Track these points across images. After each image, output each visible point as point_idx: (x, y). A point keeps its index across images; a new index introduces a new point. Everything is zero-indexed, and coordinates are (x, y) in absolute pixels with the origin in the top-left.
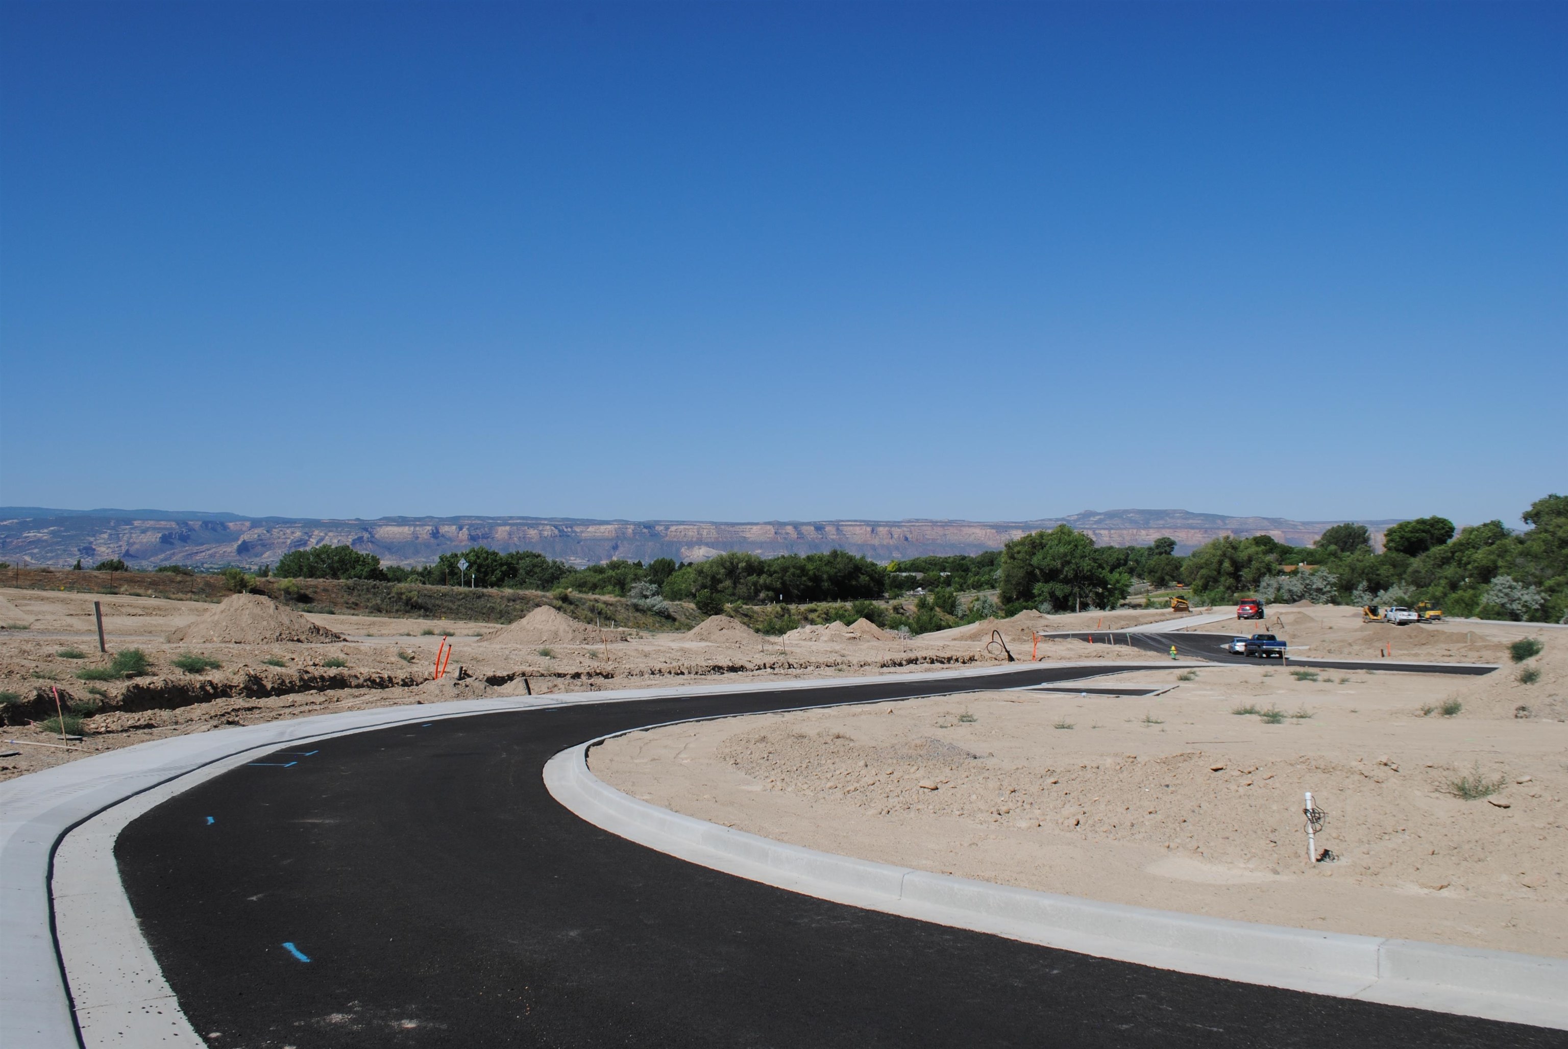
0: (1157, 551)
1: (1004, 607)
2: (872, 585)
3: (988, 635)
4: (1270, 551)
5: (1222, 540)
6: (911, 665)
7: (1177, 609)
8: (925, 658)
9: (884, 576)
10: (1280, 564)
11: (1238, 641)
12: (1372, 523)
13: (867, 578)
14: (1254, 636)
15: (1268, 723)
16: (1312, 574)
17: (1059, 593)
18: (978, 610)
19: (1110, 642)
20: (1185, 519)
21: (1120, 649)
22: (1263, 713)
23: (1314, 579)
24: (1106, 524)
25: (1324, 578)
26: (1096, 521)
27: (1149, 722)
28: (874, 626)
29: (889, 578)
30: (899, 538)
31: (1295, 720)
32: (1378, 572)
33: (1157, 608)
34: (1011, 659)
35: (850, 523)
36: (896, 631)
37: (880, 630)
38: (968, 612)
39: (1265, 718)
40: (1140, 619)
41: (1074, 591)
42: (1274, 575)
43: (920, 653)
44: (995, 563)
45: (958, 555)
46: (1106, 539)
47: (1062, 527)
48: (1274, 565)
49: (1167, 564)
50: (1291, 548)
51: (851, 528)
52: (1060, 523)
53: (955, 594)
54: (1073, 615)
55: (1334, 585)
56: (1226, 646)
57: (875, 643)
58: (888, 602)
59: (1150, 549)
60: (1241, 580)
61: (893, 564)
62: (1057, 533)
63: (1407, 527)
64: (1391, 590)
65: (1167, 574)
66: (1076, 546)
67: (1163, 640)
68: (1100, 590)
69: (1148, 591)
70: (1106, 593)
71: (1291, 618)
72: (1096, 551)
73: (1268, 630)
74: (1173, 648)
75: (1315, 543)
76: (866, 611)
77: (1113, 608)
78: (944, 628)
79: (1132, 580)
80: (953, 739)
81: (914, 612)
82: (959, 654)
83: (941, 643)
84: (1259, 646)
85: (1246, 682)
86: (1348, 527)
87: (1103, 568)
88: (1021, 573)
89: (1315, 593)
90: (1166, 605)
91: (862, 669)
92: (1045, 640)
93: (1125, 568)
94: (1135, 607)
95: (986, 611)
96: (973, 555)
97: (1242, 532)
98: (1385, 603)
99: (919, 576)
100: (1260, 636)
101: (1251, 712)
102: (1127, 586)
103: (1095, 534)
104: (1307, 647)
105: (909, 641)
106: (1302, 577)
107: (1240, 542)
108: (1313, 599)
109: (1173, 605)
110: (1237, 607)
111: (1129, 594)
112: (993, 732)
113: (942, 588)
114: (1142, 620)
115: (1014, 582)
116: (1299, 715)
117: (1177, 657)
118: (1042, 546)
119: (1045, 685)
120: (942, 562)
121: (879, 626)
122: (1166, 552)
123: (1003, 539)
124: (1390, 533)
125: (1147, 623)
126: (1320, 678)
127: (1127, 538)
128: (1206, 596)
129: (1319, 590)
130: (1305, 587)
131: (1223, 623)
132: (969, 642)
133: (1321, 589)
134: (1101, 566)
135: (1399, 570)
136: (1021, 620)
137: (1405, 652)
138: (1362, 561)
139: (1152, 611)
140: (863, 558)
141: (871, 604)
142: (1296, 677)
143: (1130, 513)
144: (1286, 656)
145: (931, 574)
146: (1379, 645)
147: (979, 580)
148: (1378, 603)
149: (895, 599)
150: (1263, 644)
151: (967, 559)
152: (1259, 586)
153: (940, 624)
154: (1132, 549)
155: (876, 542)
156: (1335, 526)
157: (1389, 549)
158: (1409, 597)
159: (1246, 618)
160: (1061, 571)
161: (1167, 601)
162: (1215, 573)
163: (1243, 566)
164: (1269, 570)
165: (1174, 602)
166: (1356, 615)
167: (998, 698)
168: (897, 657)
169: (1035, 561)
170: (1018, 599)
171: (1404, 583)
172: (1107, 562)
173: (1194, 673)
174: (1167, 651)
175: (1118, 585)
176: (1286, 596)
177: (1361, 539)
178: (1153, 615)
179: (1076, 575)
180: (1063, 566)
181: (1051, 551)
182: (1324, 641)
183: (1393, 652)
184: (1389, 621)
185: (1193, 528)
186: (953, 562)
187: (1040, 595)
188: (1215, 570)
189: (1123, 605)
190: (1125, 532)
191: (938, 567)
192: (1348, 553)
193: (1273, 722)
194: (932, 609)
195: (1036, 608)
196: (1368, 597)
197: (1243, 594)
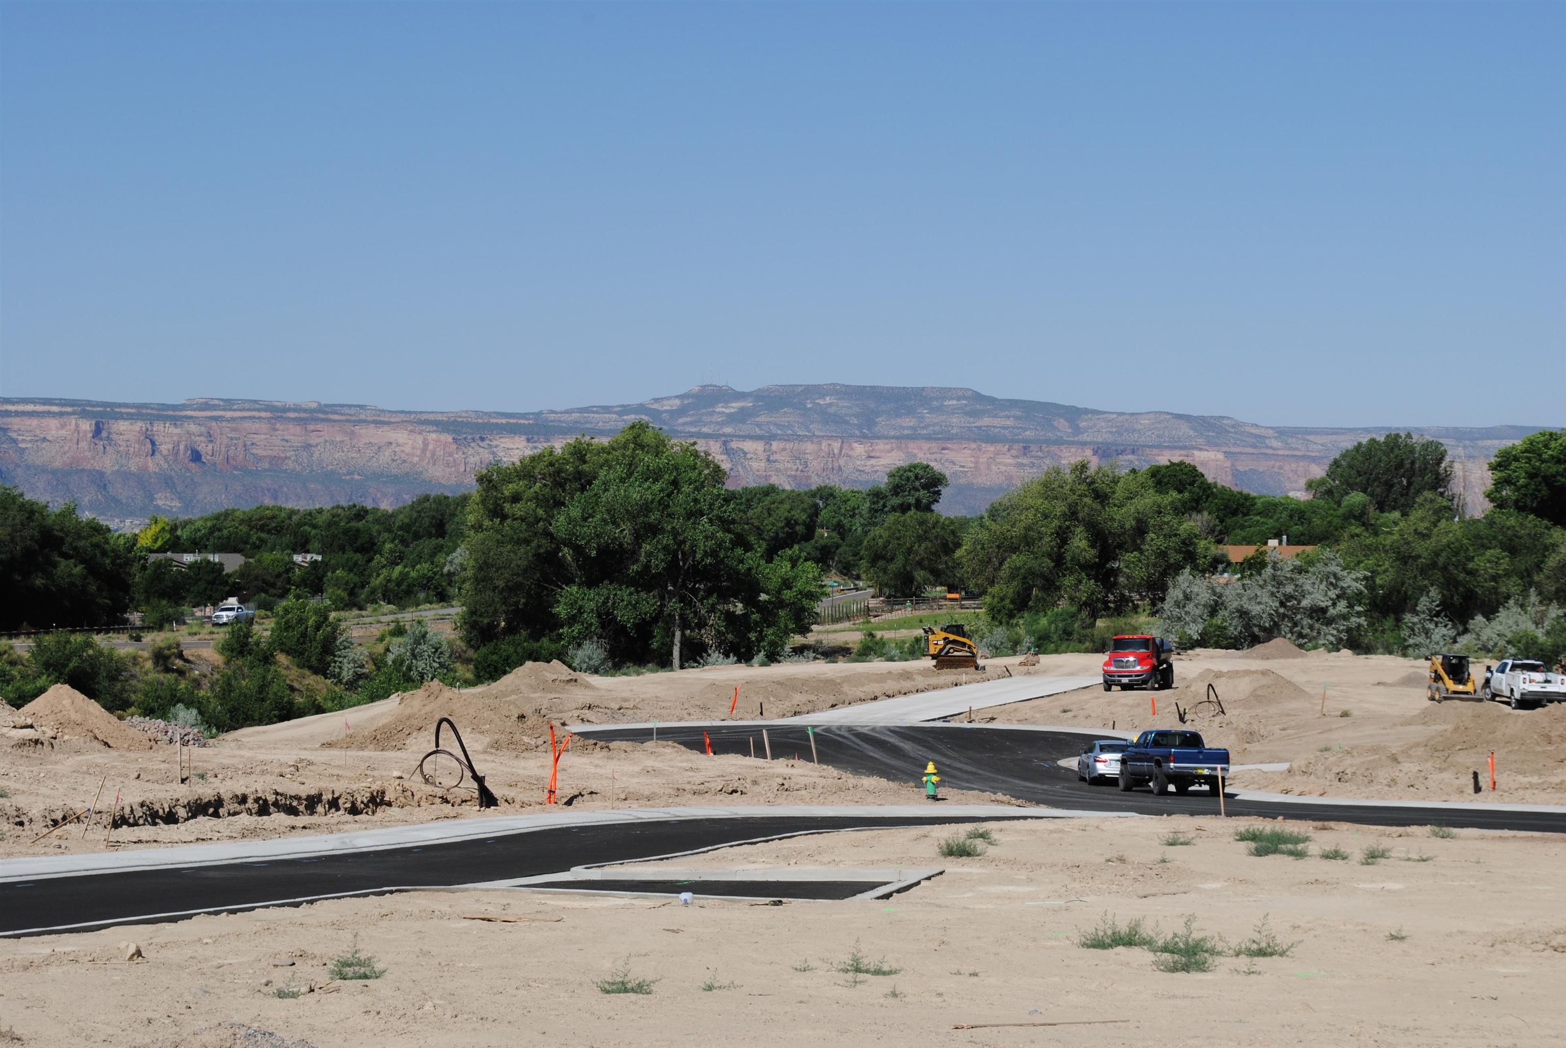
0: (896, 501)
1: (471, 653)
2: (93, 588)
3: (423, 733)
4: (1193, 506)
5: (1069, 477)
6: (201, 818)
7: (944, 661)
8: (243, 799)
9: (128, 563)
10: (1219, 542)
11: (1103, 749)
12: (1460, 435)
13: (78, 570)
14: (1145, 734)
15: (1174, 969)
16: (1300, 570)
17: (624, 616)
18: (398, 662)
19: (760, 752)
20: (974, 414)
21: (788, 771)
22: (1160, 943)
23: (1307, 583)
24: (759, 425)
25: (1333, 581)
26: (730, 415)
27: (858, 970)
28: (94, 707)
29: (144, 568)
30: (175, 452)
31: (1244, 960)
32: (1471, 565)
33: (891, 659)
34: (487, 799)
35: (30, 408)
36: (161, 723)
37: (113, 719)
38: (369, 668)
39: (1167, 956)
40: (846, 688)
41: (666, 611)
42: (1203, 571)
43: (228, 783)
44: (449, 527)
45: (344, 503)
46: (758, 465)
47: (638, 429)
48: (1202, 543)
49: (920, 539)
50: (1247, 497)
51: (34, 422)
52: (631, 418)
53: (333, 615)
54: (663, 676)
55: (1358, 597)
56: (1072, 763)
57: (100, 757)
58: (138, 639)
59: (876, 495)
60: (1115, 584)
61: (155, 529)
62: (625, 447)
63: (1546, 446)
64: (1502, 613)
65: (920, 564)
66: (675, 483)
67: (907, 746)
68: (739, 608)
69: (868, 611)
70: (755, 617)
71: (1244, 687)
72: (729, 498)
73: (1182, 719)
74: (931, 768)
75: (1310, 486)
76: (72, 665)
77: (773, 658)
78: (301, 714)
79: (827, 582)
80: (312, 1029)
81: (215, 668)
82: (340, 787)
83: (290, 756)
84: (1158, 764)
85: (1122, 860)
86: (1394, 443)
87: (748, 548)
88: (521, 557)
89: (1306, 621)
90: (916, 650)
91: (57, 832)
92: (585, 747)
93: (808, 546)
94: (832, 653)
95: (421, 665)
96: (386, 506)
97: (1123, 452)
98: (1486, 649)
99: (232, 563)
100: (1162, 734)
101: (1129, 940)
102: (811, 596)
103: (727, 451)
104: (1285, 766)
105: (195, 751)
106: (1274, 577)
107: (1115, 481)
108: (1301, 635)
109: (932, 650)
110: (1104, 657)
111: (817, 619)
112: (428, 1007)
113: (298, 597)
114: (850, 691)
115: (501, 584)
116: (1254, 947)
117: (942, 792)
118: (583, 481)
119: (579, 873)
120: (300, 524)
121: (110, 709)
122: (918, 505)
123: (472, 460)
124: (1504, 462)
125: (862, 700)
126: (1313, 848)
127: (815, 465)
128: (1022, 626)
129: (1318, 613)
130: (1282, 604)
131: (1065, 701)
132: (369, 753)
133: (1324, 610)
134: (741, 541)
135: (1523, 562)
136: (517, 691)
137: (1535, 779)
138: (1424, 536)
139: (877, 666)
140: (69, 512)
141: (89, 645)
142: (1252, 845)
143: (823, 396)
144: (1227, 790)
145: (267, 557)
146: (1469, 760)
147: (404, 576)
148: (1468, 649)
149: (160, 628)
150: (1168, 758)
151: (370, 518)
152: (1163, 600)
153: (291, 703)
154: (827, 494)
155: (107, 463)
156: (1364, 440)
157: (1501, 504)
158: (1548, 633)
159: (1125, 687)
160: (633, 555)
161: (918, 640)
162: (1048, 563)
163: (1120, 546)
164: (1189, 556)
165: (937, 641)
166: (1410, 681)
167: (445, 908)
168: (161, 795)
169: (560, 523)
170: (511, 630)
171: (1533, 598)
172: (759, 532)
173: (983, 836)
174: (915, 776)
175: (787, 595)
176: (1234, 628)
177: (1428, 477)
178: (881, 678)
179: (673, 568)
180: (638, 538)
181: (605, 497)
182: (1326, 750)
183: (1503, 780)
184: (1494, 696)
185: (991, 438)
186: (330, 525)
187: (572, 620)
188: (1049, 555)
189: (799, 651)
190: (809, 447)
191: (287, 539)
192: (1396, 515)
193: (1186, 968)
194: (267, 659)
195: (561, 656)
196: (1444, 631)
197: (1121, 622)
